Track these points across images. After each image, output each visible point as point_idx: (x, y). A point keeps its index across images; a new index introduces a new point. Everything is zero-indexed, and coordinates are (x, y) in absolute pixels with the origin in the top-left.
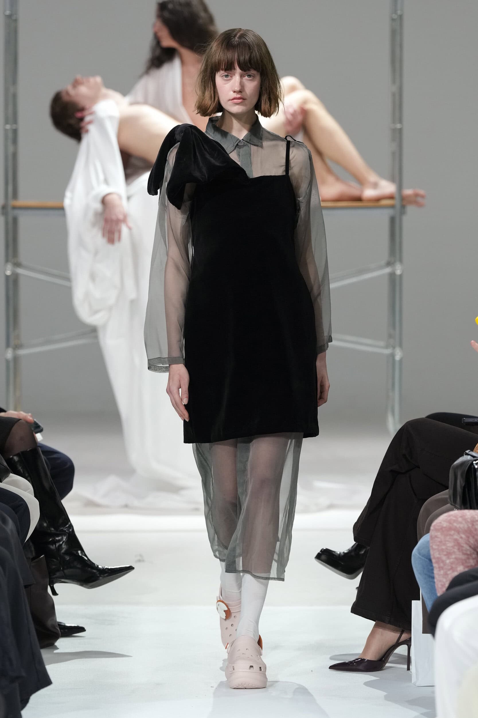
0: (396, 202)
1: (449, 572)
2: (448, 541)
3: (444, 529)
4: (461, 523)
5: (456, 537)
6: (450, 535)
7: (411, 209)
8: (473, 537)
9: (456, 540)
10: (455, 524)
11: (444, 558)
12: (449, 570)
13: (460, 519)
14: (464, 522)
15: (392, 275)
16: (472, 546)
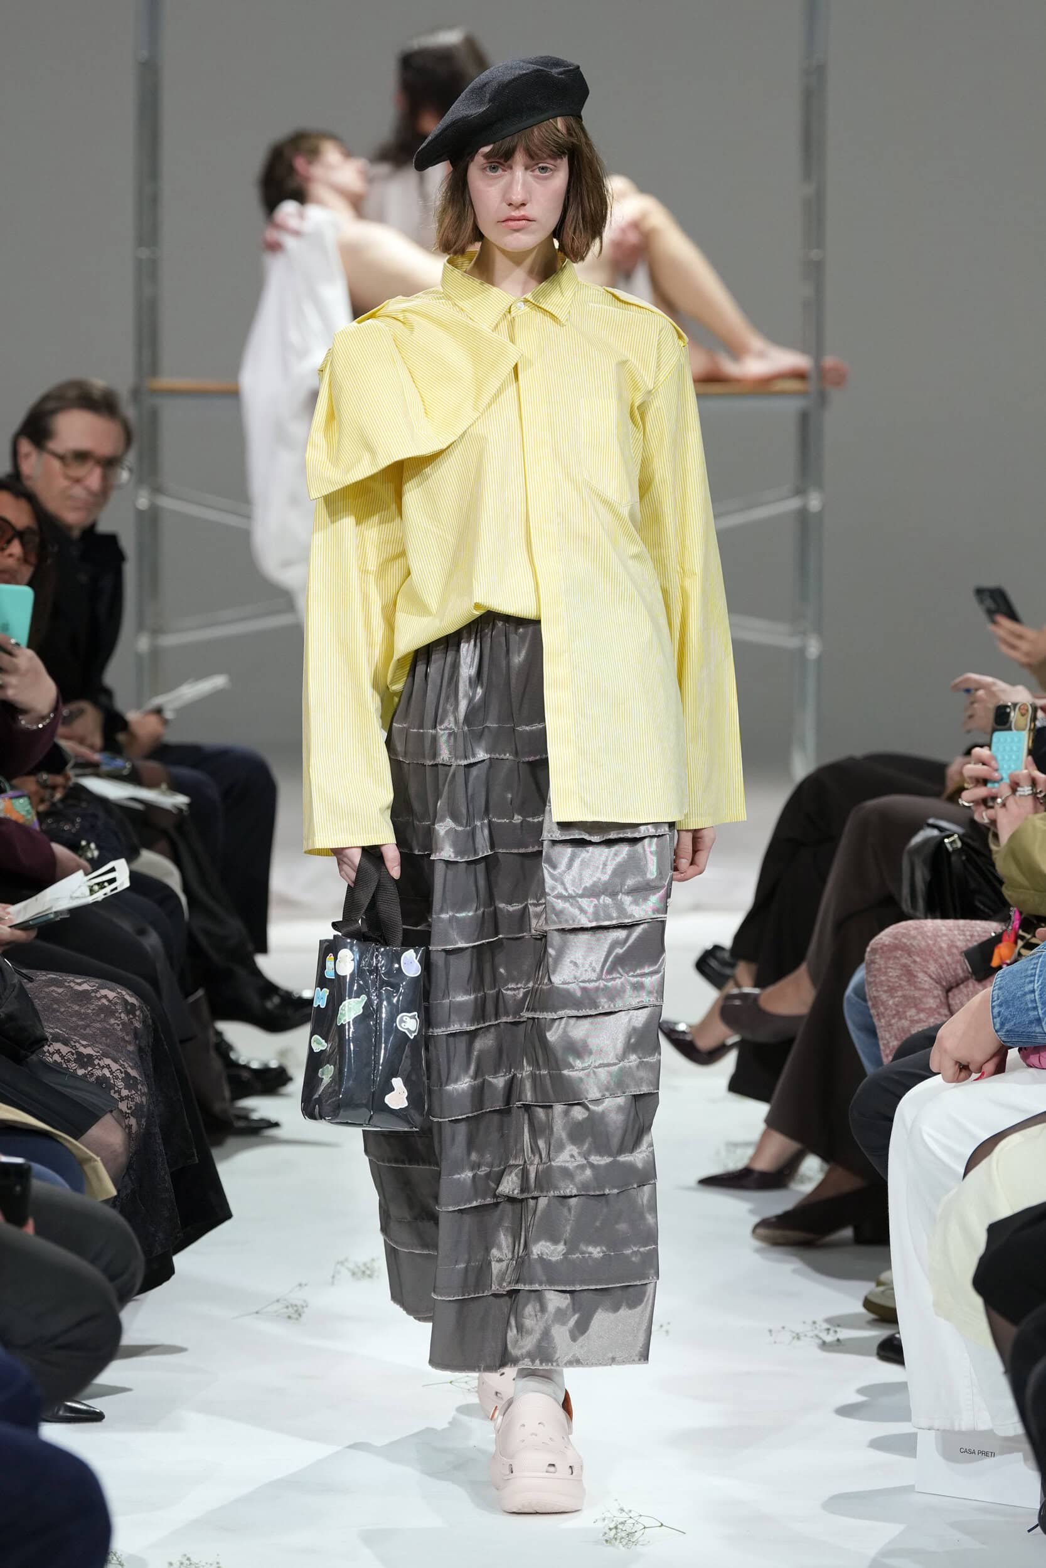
0: (812, 386)
1: (893, 1021)
2: (891, 968)
3: (885, 948)
4: (914, 938)
5: (904, 961)
6: (896, 957)
7: (836, 397)
8: (936, 961)
9: (905, 966)
10: (904, 940)
11: (884, 997)
12: (894, 1016)
13: (913, 933)
14: (919, 937)
15: (803, 515)
16: (934, 976)
